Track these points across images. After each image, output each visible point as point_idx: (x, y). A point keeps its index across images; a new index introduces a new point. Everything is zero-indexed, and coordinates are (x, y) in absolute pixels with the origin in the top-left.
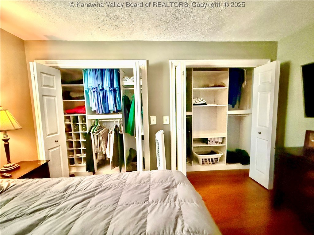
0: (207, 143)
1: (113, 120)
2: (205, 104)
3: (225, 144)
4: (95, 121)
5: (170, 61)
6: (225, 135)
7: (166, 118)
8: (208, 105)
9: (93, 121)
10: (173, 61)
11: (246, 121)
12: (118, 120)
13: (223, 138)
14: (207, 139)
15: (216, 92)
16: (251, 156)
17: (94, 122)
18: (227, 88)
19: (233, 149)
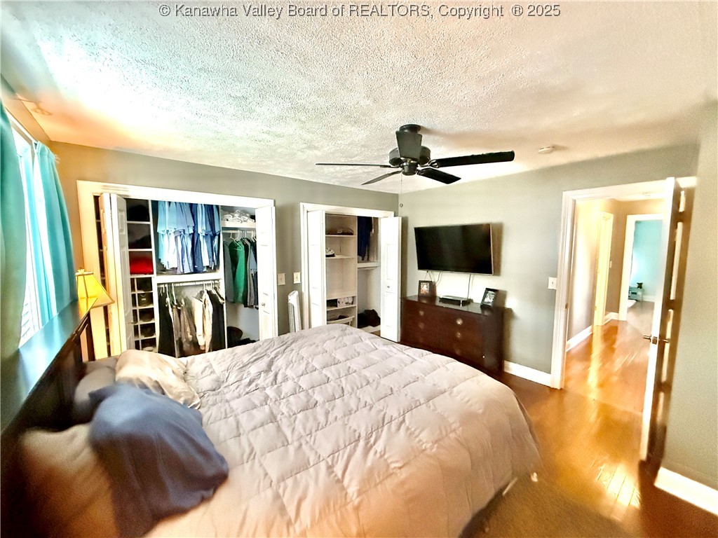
0: (336, 306)
1: (201, 283)
2: (333, 256)
3: (356, 305)
4: (166, 286)
5: (301, 204)
6: (355, 293)
7: (296, 275)
8: (337, 257)
9: (163, 286)
10: (305, 204)
11: (374, 275)
12: (210, 282)
13: (353, 297)
14: (336, 300)
15: (341, 240)
16: (381, 316)
17: (165, 288)
18: (356, 236)
19: (362, 311)
